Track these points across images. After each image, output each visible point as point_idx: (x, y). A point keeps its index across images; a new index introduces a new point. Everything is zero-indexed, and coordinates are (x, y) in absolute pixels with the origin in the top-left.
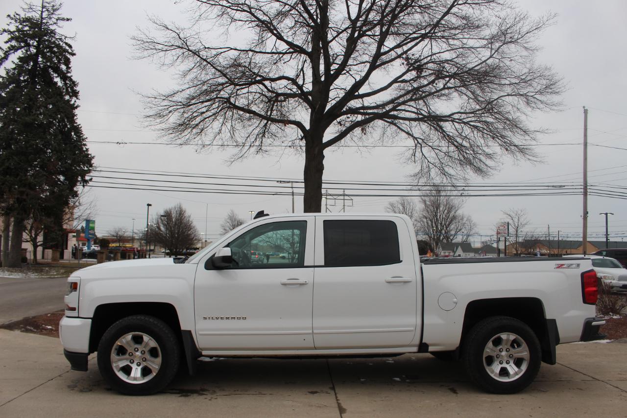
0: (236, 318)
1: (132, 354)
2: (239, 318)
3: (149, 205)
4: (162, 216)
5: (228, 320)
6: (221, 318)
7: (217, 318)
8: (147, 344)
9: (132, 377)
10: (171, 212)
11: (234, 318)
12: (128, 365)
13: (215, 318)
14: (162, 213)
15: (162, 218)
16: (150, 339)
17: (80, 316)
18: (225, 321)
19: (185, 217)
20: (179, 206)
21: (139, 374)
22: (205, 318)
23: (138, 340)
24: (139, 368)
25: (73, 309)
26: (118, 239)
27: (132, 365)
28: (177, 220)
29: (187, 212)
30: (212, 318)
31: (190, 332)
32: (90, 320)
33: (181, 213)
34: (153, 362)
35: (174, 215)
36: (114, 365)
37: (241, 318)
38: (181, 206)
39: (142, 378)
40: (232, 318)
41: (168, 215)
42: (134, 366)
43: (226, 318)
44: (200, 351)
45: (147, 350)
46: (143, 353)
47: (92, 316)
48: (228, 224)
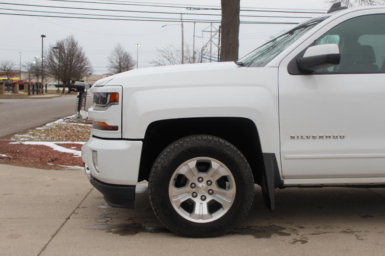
0: (332, 137)
1: (195, 185)
2: (335, 137)
3: (43, 36)
4: (54, 48)
5: (321, 139)
6: (313, 137)
7: (308, 137)
8: (216, 172)
9: (197, 215)
10: (63, 44)
11: (330, 137)
12: (189, 200)
13: (305, 137)
14: (55, 45)
15: (55, 50)
16: (220, 165)
17: (123, 137)
18: (318, 140)
19: (77, 49)
20: (71, 38)
21: (205, 211)
22: (293, 138)
23: (204, 167)
24: (205, 203)
25: (115, 128)
26: (6, 72)
27: (195, 200)
28: (70, 51)
29: (79, 45)
30: (302, 137)
31: (273, 155)
32: (141, 142)
33: (73, 45)
34: (224, 195)
35: (66, 47)
36: (174, 200)
37: (339, 137)
38: (74, 38)
39: (209, 216)
40: (327, 137)
41: (60, 47)
42: (197, 201)
43: (320, 137)
44: (282, 179)
45: (214, 180)
46: (209, 183)
47: (143, 137)
48: (115, 56)
